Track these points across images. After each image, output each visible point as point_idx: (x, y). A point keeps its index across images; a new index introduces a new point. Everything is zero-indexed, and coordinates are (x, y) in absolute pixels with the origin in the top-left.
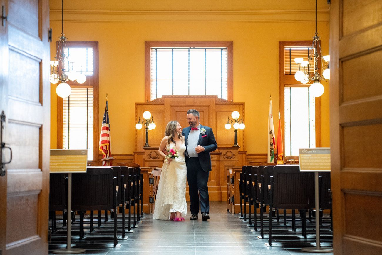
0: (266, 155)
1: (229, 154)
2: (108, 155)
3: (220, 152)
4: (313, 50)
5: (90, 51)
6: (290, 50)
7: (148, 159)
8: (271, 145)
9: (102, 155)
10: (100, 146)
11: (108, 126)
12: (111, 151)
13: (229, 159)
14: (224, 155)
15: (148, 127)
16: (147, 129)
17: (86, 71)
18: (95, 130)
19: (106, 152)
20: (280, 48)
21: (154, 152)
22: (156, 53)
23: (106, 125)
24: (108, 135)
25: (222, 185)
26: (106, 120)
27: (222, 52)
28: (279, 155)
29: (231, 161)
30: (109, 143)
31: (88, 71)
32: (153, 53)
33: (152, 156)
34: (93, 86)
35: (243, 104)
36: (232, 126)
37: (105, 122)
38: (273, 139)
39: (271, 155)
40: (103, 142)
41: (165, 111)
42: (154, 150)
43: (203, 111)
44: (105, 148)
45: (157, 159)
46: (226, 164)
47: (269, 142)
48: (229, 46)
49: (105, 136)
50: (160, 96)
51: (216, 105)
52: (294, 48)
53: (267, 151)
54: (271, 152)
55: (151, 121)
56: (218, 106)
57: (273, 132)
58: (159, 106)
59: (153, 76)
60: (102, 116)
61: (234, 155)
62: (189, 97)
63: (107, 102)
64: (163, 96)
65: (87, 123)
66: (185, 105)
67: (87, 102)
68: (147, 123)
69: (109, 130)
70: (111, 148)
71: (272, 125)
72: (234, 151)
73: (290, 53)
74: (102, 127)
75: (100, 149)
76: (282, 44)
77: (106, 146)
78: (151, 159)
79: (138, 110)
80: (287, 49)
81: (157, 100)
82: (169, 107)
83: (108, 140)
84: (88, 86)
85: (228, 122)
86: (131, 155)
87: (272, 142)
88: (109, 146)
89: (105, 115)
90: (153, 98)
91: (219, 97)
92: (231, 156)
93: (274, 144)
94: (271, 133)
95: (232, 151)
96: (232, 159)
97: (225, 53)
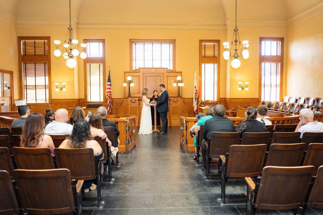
0: (193, 98)
1: (175, 100)
2: (110, 99)
3: (171, 99)
4: (216, 44)
5: (101, 44)
6: (205, 45)
7: (130, 103)
8: (195, 94)
9: (107, 99)
10: (106, 94)
11: (110, 84)
12: (112, 97)
13: (175, 103)
14: (172, 101)
15: (130, 85)
16: (129, 86)
17: (99, 54)
18: (104, 86)
19: (109, 97)
20: (200, 43)
21: (133, 99)
22: (136, 45)
23: (109, 83)
24: (110, 89)
25: (171, 117)
26: (109, 80)
27: (170, 45)
28: (199, 99)
29: (177, 104)
30: (111, 93)
31: (100, 54)
32: (134, 46)
33: (133, 101)
34: (102, 63)
35: (181, 72)
36: (177, 85)
37: (109, 82)
38: (197, 90)
39: (195, 99)
40: (107, 92)
41: (140, 76)
42: (133, 98)
43: (160, 76)
44: (109, 95)
45: (135, 103)
46: (174, 105)
47: (194, 92)
48: (173, 42)
49: (109, 89)
50: (137, 68)
51: (167, 72)
52: (207, 44)
53: (193, 96)
54: (195, 97)
55: (132, 81)
56: (168, 73)
57: (196, 87)
58: (136, 73)
59: (134, 58)
60: (107, 78)
61: (178, 100)
62: (153, 68)
63: (109, 71)
64: (139, 68)
65: (100, 82)
66: (150, 72)
67: (100, 71)
68: (129, 83)
69: (111, 86)
70: (112, 95)
71: (196, 83)
72: (178, 99)
73: (205, 46)
74: (107, 84)
75: (106, 96)
76: (201, 41)
77: (109, 94)
78: (132, 103)
79: (126, 75)
80: (203, 44)
81: (136, 70)
82: (142, 73)
83: (110, 91)
84: (100, 63)
85: (175, 82)
86: (122, 99)
87: (196, 92)
88: (111, 94)
89: (109, 78)
90: (134, 69)
91: (169, 69)
92: (176, 101)
93: (197, 93)
94: (195, 87)
95: (177, 98)
96: (177, 103)
97: (171, 46)
